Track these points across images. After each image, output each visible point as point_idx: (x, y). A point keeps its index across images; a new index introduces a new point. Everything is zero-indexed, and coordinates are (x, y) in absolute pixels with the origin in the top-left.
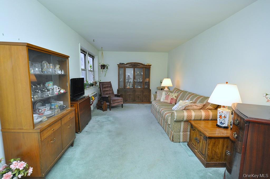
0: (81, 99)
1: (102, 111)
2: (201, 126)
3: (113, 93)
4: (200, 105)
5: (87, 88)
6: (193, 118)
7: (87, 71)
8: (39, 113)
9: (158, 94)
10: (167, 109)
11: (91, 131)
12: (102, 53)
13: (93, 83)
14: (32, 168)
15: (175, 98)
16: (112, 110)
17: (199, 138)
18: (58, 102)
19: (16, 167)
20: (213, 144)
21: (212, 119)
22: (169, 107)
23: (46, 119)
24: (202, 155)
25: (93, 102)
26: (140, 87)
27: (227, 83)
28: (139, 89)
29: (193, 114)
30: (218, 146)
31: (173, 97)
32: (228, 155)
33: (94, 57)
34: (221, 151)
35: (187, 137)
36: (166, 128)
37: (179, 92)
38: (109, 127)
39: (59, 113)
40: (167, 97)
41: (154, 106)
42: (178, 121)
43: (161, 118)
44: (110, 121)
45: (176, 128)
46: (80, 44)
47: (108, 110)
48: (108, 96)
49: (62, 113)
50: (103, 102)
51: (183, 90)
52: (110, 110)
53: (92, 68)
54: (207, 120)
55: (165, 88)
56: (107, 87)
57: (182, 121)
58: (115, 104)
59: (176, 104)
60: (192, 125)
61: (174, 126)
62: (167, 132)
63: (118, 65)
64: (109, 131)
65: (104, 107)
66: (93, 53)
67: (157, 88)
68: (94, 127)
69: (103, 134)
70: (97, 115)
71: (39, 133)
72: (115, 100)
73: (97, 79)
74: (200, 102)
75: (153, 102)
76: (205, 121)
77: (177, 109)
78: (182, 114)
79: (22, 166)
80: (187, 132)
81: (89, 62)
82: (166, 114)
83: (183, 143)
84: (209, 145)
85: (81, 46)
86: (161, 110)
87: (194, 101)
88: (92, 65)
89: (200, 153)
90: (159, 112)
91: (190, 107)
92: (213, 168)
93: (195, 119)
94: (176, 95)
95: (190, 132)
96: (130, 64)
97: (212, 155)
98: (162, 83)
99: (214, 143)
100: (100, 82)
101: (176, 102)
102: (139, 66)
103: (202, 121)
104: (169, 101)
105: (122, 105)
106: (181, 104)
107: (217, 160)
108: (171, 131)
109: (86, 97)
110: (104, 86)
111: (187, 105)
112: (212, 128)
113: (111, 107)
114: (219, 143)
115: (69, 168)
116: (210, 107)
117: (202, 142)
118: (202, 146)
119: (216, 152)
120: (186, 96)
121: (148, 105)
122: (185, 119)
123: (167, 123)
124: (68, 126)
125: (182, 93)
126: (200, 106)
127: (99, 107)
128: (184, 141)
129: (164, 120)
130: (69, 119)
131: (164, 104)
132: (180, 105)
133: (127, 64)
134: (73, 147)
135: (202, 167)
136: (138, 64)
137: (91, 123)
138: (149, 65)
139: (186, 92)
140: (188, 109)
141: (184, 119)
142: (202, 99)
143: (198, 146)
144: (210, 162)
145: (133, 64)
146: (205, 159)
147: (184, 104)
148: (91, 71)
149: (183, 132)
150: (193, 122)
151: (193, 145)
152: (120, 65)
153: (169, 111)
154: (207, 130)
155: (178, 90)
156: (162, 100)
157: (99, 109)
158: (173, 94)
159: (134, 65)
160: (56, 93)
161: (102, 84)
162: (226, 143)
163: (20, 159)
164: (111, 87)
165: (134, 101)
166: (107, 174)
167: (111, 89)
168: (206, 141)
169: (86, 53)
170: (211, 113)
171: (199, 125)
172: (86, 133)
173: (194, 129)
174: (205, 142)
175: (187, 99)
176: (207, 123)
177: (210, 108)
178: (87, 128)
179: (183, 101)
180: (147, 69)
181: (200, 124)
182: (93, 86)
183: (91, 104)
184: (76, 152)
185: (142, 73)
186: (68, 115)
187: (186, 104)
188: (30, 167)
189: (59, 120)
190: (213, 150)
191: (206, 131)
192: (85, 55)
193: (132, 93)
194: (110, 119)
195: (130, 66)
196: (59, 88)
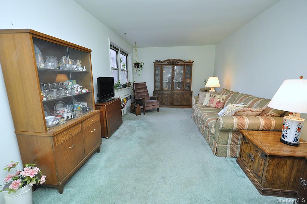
0: (110, 100)
1: (136, 115)
2: (258, 139)
3: (148, 95)
4: (257, 110)
5: (119, 89)
6: (246, 127)
7: (120, 70)
8: (56, 115)
9: (200, 97)
10: (211, 114)
11: (121, 136)
12: (136, 49)
13: (127, 84)
14: (45, 176)
15: (223, 101)
16: (146, 114)
17: (254, 154)
18: (81, 103)
19: (27, 174)
20: (276, 165)
21: (274, 130)
22: (213, 112)
23: (65, 122)
24: (257, 177)
25: (125, 105)
26: (179, 89)
27: (301, 77)
28: (179, 90)
29: (247, 122)
30: (284, 168)
31: (220, 99)
32: (304, 185)
33: (128, 55)
34: (287, 175)
35: (236, 151)
36: (208, 137)
37: (228, 94)
38: (140, 133)
39: (81, 115)
40: (211, 101)
41: (194, 110)
42: (225, 131)
43: (203, 125)
44: (142, 126)
45: (222, 138)
46: (109, 38)
47: (142, 114)
48: (141, 98)
49: (84, 116)
50: (136, 105)
51: (233, 91)
52: (144, 114)
53: (126, 68)
54: (267, 131)
55: (210, 90)
56: (142, 88)
57: (231, 130)
58: (150, 108)
59: (223, 109)
60: (244, 136)
61: (219, 136)
62: (209, 143)
63: (154, 63)
64: (140, 138)
65: (138, 110)
66: (126, 50)
67: (200, 89)
68: (124, 132)
69: (132, 141)
70: (129, 119)
71: (52, 138)
72: (149, 103)
73: (131, 80)
74: (257, 106)
75: (194, 106)
76: (265, 132)
77: (224, 114)
78: (230, 122)
79: (32, 174)
80: (237, 145)
81: (121, 60)
82: (209, 121)
83: (230, 158)
84: (268, 165)
85: (110, 41)
86: (202, 115)
87: (248, 104)
88: (125, 64)
89: (254, 174)
90: (200, 119)
91: (242, 113)
92: (273, 197)
93: (249, 129)
94: (224, 97)
95: (242, 145)
96: (168, 62)
97: (273, 179)
98: (206, 83)
99: (278, 164)
100: (134, 82)
101: (223, 106)
102: (179, 63)
103: (259, 131)
104: (214, 105)
105: (158, 108)
106: (231, 108)
107: (280, 187)
108: (214, 143)
109: (115, 99)
110: (138, 88)
111: (238, 110)
112: (275, 142)
113: (145, 111)
114: (285, 164)
115: (91, 177)
116: (273, 113)
117: (259, 160)
118: (258, 165)
119: (279, 175)
120: (238, 99)
121: (189, 109)
122: (235, 127)
123: (210, 132)
124: (92, 131)
125: (233, 94)
126: (257, 112)
127: (133, 110)
128: (232, 155)
129: (206, 127)
130: (92, 123)
131: (208, 108)
132: (228, 110)
133: (164, 61)
134: (99, 153)
135: (257, 193)
136: (178, 61)
137: (122, 128)
138: (190, 62)
139: (238, 93)
140: (239, 115)
141: (233, 129)
142: (261, 102)
143: (252, 165)
144: (269, 188)
145: (171, 61)
146: (261, 184)
147: (234, 108)
148: (124, 70)
149: (231, 144)
150: (247, 132)
151: (244, 162)
152: (156, 63)
153: (213, 116)
154: (266, 144)
155: (226, 91)
156: (205, 104)
157: (133, 113)
158: (220, 97)
159: (173, 63)
160: (76, 92)
161: (135, 85)
162: (296, 165)
163: (35, 164)
164: (146, 88)
165: (172, 104)
166: (132, 188)
167: (146, 91)
168: (265, 159)
169: (118, 50)
170: (274, 122)
171: (254, 136)
172: (115, 138)
173: (246, 142)
174: (264, 161)
175: (239, 103)
176: (267, 135)
177: (273, 115)
178: (116, 133)
179: (234, 105)
180: (188, 66)
181: (256, 136)
182: (126, 87)
183: (123, 108)
184: (102, 160)
185: (182, 72)
186: (91, 118)
187: (237, 108)
188: (43, 175)
189: (79, 123)
190: (275, 172)
191: (265, 146)
192: (117, 52)
193: (170, 96)
194: (143, 124)
195: (167, 64)
196: (81, 88)
